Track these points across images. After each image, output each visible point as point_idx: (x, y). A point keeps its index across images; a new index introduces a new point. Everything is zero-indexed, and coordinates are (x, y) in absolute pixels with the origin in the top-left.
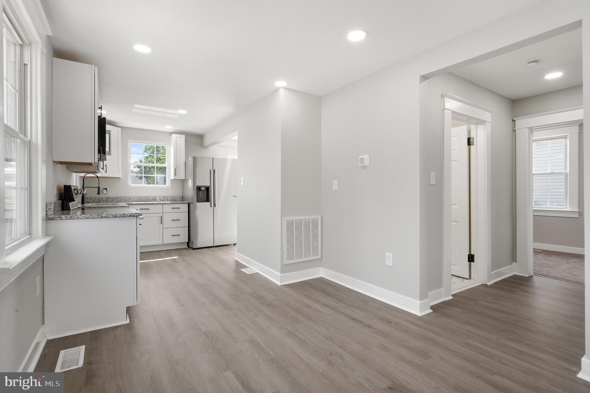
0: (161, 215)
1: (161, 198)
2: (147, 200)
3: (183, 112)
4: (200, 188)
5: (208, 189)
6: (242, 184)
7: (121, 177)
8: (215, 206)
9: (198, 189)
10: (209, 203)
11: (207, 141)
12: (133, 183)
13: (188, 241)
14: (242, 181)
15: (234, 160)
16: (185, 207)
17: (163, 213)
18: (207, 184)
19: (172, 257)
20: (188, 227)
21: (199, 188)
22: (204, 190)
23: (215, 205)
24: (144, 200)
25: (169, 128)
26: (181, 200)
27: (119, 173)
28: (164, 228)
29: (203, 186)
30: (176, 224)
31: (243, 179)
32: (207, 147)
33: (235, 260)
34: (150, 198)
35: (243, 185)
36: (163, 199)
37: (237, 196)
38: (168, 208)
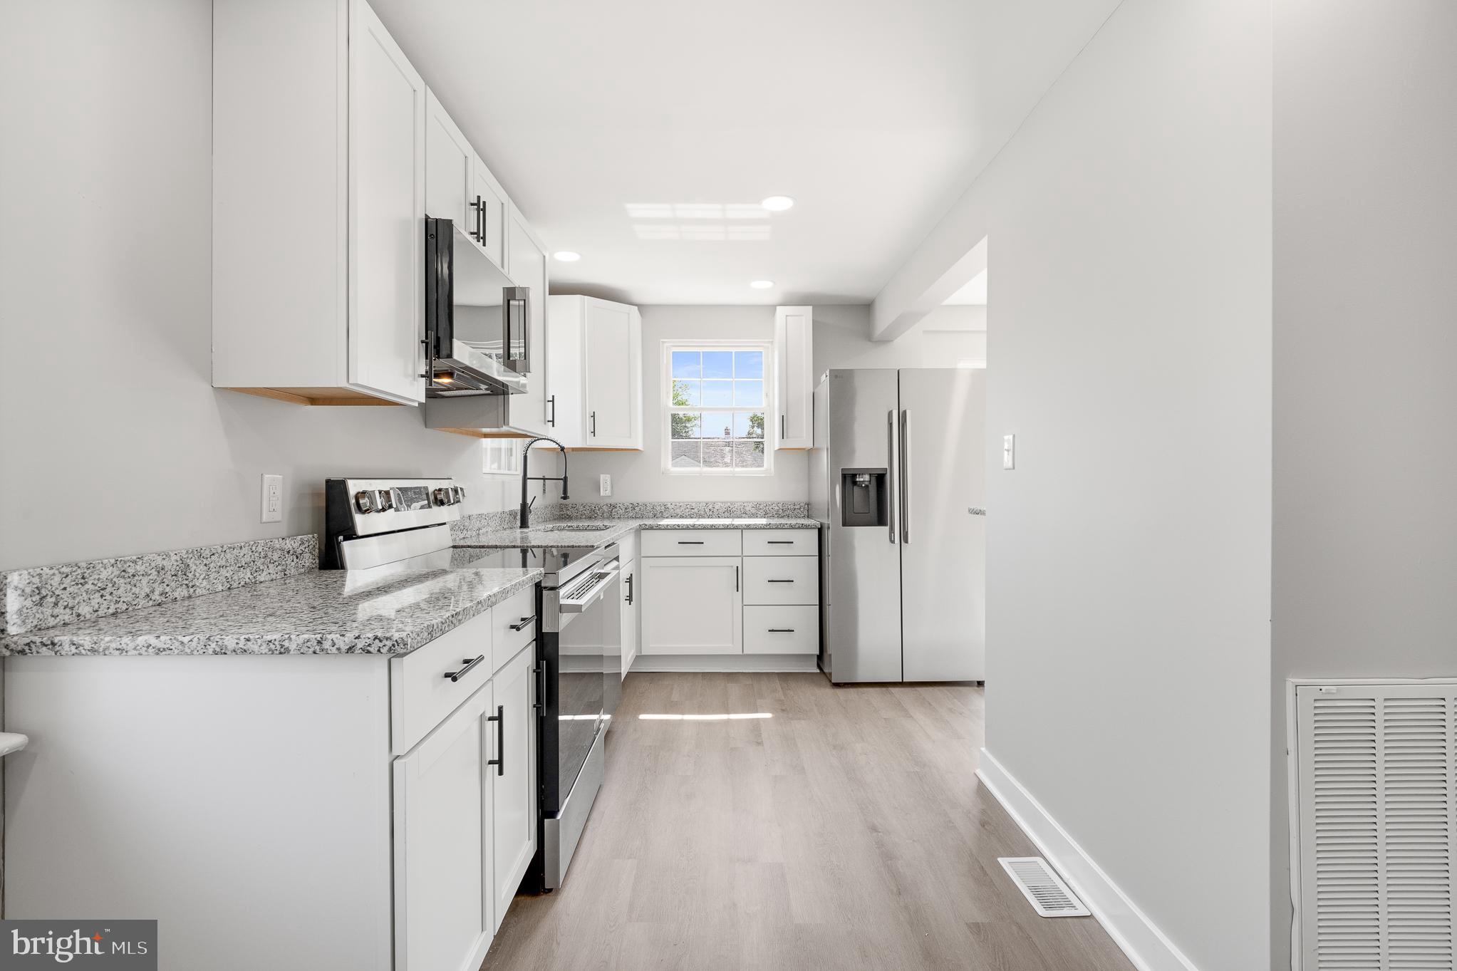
0: (737, 562)
1: (747, 509)
2: (711, 513)
3: (778, 204)
4: (854, 476)
5: (880, 479)
6: (1007, 459)
7: (640, 447)
8: (906, 542)
9: (849, 480)
10: (886, 529)
11: (884, 319)
12: (674, 465)
13: (818, 653)
14: (1006, 446)
15: (977, 375)
16: (808, 540)
17: (742, 556)
18: (880, 463)
19: (756, 711)
20: (818, 606)
21: (849, 478)
22: (867, 483)
23: (904, 537)
24: (703, 513)
25: (763, 289)
26: (806, 512)
27: (630, 437)
28: (744, 604)
29: (862, 472)
30: (780, 593)
31: (1011, 437)
32: (885, 341)
33: (974, 783)
34: (717, 507)
35: (1010, 465)
36: (753, 511)
37: (983, 508)
38: (757, 542)
